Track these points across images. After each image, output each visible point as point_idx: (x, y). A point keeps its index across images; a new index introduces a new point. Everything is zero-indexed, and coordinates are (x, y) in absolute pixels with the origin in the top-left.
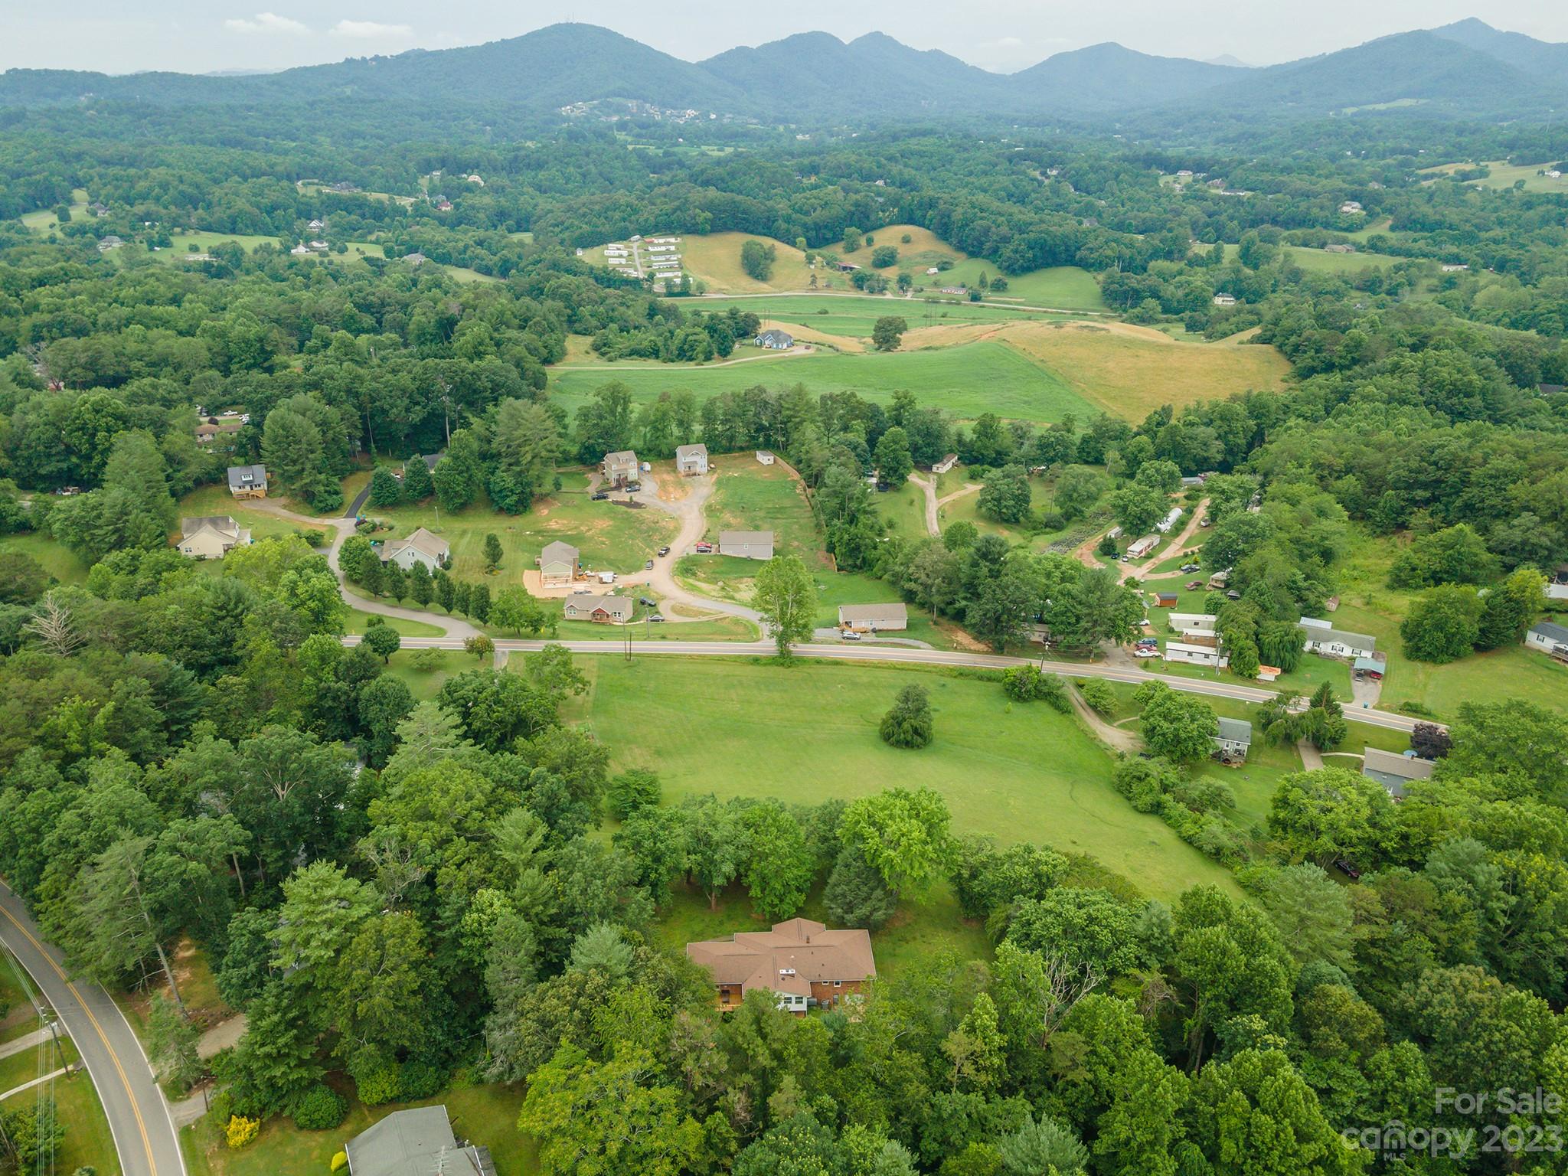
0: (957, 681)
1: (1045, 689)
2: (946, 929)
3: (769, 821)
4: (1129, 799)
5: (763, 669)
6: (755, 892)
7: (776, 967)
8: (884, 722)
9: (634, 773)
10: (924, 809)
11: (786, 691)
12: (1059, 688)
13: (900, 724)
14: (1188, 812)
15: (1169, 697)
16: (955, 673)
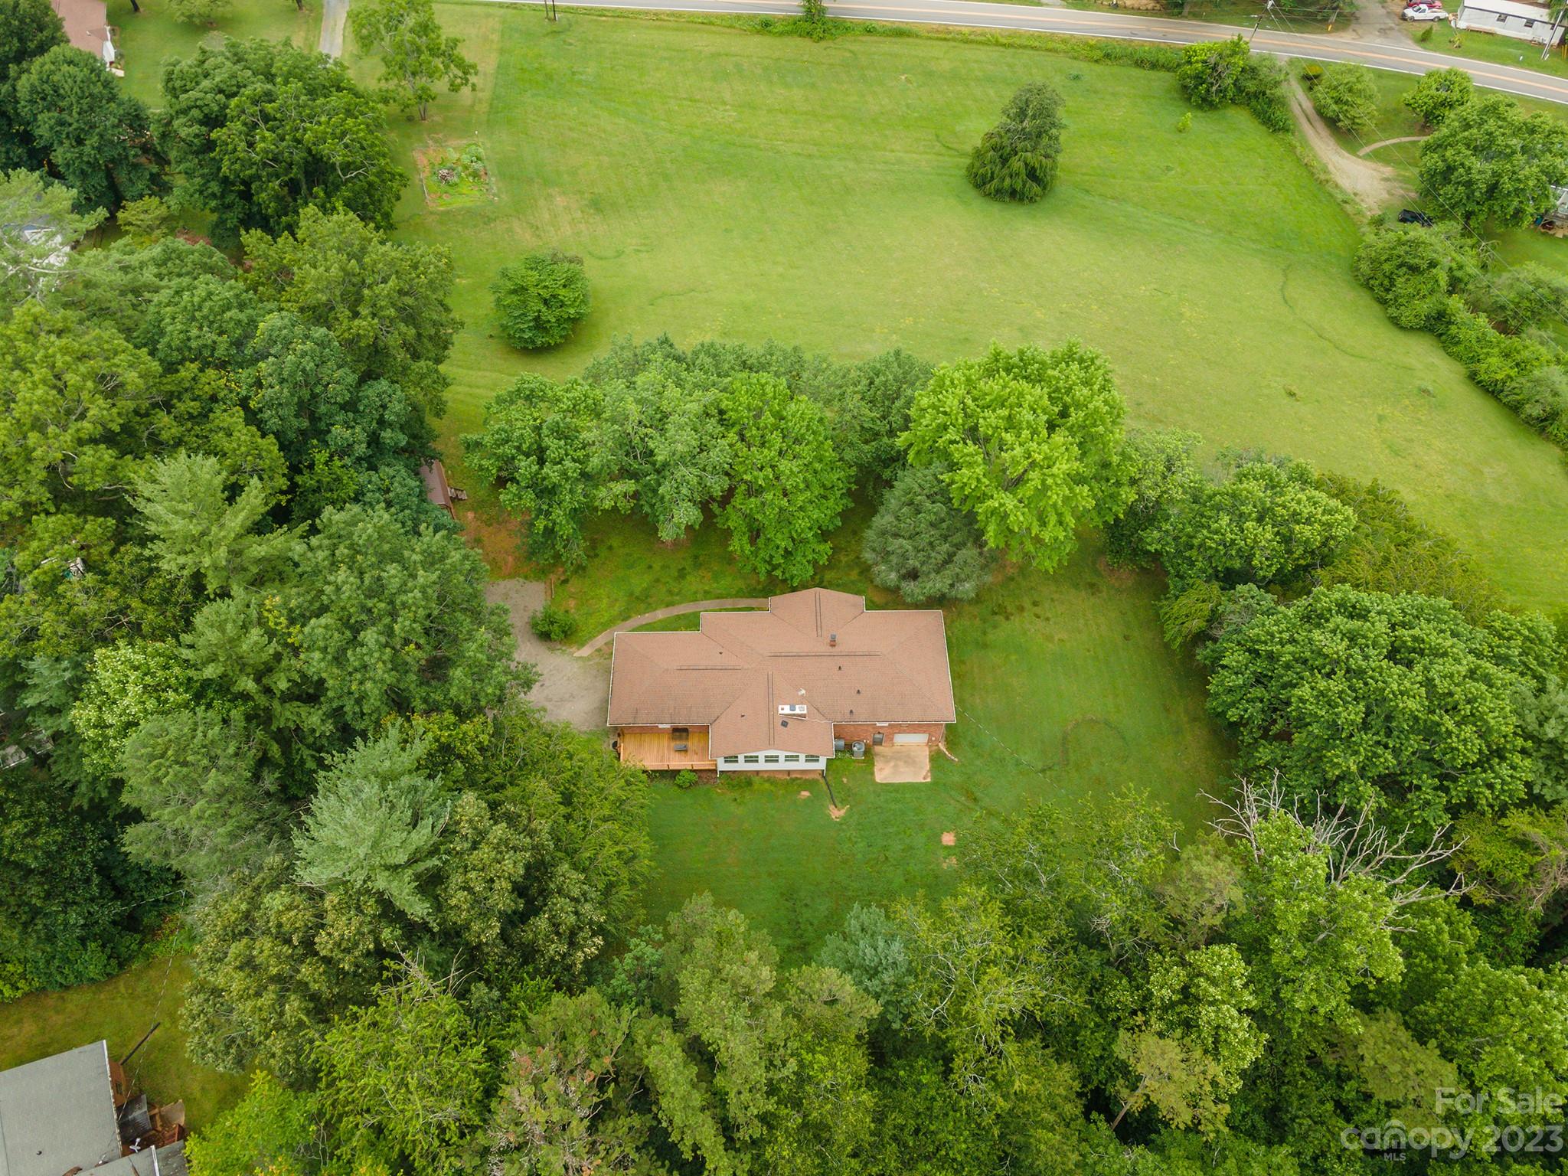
0: (1097, 68)
1: (1251, 86)
2: (1076, 586)
3: (768, 419)
4: (1383, 302)
5: (777, 42)
6: (739, 544)
7: (771, 698)
8: (978, 154)
9: (535, 264)
10: (1078, 406)
11: (813, 86)
12: (1277, 84)
13: (1004, 161)
14: (1493, 334)
15: (1492, 110)
16: (1098, 54)
